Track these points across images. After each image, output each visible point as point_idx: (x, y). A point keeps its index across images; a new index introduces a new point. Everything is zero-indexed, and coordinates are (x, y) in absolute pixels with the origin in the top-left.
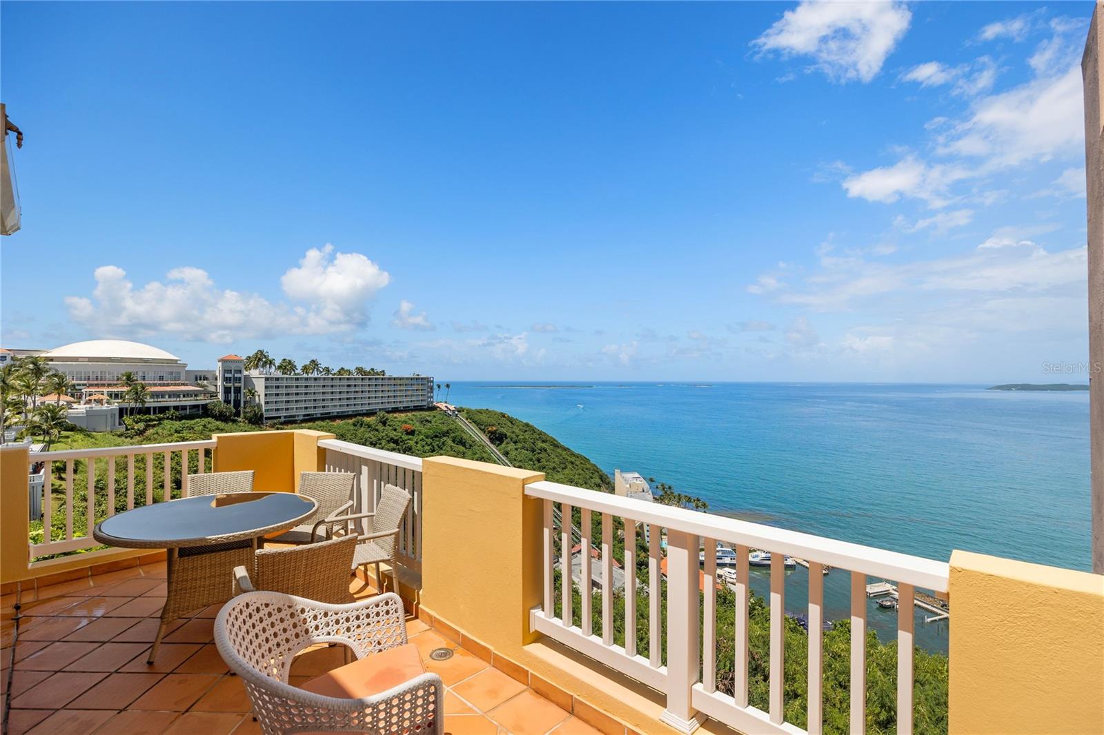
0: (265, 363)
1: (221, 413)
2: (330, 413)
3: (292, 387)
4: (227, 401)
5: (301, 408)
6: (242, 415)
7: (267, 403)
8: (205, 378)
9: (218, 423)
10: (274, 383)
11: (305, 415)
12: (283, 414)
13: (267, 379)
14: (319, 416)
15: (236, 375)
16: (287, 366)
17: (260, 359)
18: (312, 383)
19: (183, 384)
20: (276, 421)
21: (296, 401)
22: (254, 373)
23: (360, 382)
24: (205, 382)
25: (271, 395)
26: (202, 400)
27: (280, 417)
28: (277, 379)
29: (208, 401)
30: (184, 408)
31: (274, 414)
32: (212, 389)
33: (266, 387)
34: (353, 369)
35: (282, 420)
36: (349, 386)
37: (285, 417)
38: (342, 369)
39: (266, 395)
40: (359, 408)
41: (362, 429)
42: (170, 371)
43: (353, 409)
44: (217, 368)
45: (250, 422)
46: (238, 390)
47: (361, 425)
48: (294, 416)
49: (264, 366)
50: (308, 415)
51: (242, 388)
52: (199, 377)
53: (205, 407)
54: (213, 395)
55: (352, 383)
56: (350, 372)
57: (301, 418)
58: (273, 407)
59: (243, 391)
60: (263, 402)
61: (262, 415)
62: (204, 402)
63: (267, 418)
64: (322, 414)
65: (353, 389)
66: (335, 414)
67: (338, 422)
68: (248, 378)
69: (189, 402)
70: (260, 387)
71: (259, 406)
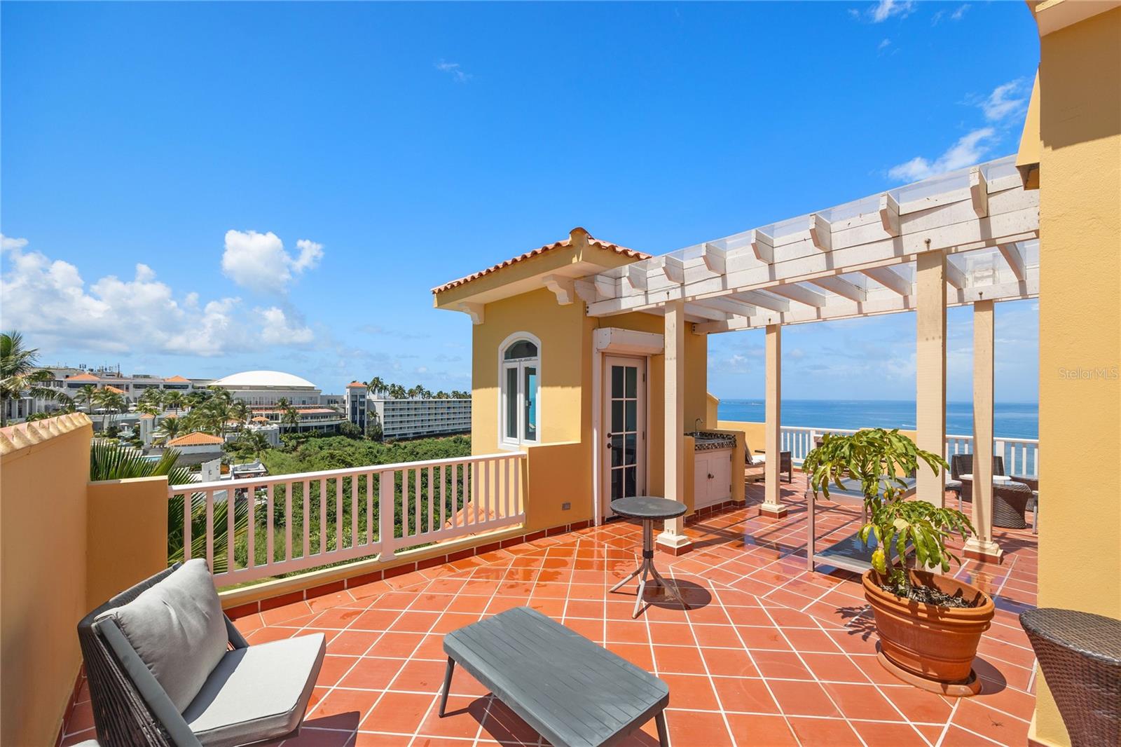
0: (381, 388)
1: (351, 431)
2: (433, 431)
3: (404, 409)
4: (354, 421)
5: (411, 427)
6: (366, 434)
7: (385, 423)
8: (336, 402)
9: (349, 440)
10: (391, 407)
11: (414, 434)
12: (397, 432)
13: (385, 403)
14: (425, 434)
15: (361, 400)
16: (398, 392)
17: (377, 385)
18: (419, 406)
19: (320, 408)
20: (393, 438)
21: (408, 421)
22: (372, 397)
23: (457, 405)
24: (336, 405)
25: (389, 416)
26: (335, 421)
27: (395, 435)
28: (393, 403)
29: (340, 422)
30: (321, 427)
31: (391, 432)
32: (342, 411)
33: (385, 410)
34: (450, 393)
35: (397, 437)
36: (449, 408)
37: (399, 435)
38: (441, 392)
39: (385, 416)
40: (456, 427)
41: (462, 446)
42: (309, 396)
43: (451, 427)
44: (346, 394)
45: (373, 439)
46: (362, 412)
47: (461, 442)
48: (406, 434)
49: (380, 391)
50: (417, 433)
51: (366, 411)
52: (331, 401)
53: (338, 427)
54: (342, 416)
55: (451, 405)
56: (448, 396)
57: (411, 436)
58: (390, 426)
59: (366, 413)
60: (383, 423)
61: (382, 433)
62: (337, 423)
63: (385, 436)
64: (427, 432)
65: (452, 411)
66: (438, 432)
67: (441, 438)
68: (370, 402)
69: (325, 422)
70: (380, 409)
71: (379, 424)
